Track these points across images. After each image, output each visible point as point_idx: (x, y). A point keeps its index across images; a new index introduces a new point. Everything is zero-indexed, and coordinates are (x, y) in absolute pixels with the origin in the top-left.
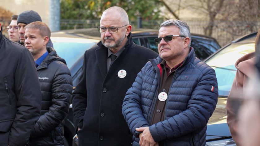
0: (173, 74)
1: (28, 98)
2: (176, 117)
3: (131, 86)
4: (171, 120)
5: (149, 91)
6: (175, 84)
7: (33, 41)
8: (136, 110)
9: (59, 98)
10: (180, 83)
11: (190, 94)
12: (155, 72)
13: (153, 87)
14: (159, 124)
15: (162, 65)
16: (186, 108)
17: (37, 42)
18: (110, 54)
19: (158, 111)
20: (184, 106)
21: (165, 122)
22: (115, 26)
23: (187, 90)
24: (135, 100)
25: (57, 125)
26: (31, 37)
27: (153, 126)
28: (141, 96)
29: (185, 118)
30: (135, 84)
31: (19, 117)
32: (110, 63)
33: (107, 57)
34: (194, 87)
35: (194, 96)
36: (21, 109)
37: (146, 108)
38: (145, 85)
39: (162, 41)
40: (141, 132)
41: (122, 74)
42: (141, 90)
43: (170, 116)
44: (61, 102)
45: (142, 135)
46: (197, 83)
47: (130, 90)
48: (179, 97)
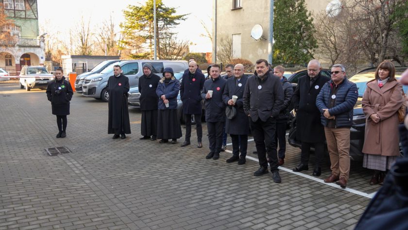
0: (337, 87)
1: (280, 97)
2: (340, 105)
3: (318, 94)
4: (338, 106)
5: (327, 95)
6: (339, 91)
7: (277, 74)
8: (322, 104)
9: (288, 97)
10: (341, 91)
11: (346, 95)
12: (329, 87)
13: (329, 93)
14: (333, 108)
15: (332, 84)
16: (344, 101)
17: (279, 75)
18: (311, 79)
19: (332, 103)
20: (343, 100)
21: (335, 108)
22: (316, 69)
23: (344, 93)
24: (321, 99)
25: (286, 108)
26: (276, 72)
27: (330, 109)
28: (324, 97)
29: (344, 105)
30: (320, 93)
31: (275, 104)
32: (311, 83)
33: (310, 80)
34: (348, 92)
35: (347, 96)
36: (277, 101)
37: (327, 102)
38: (325, 93)
39: (334, 73)
40: (325, 111)
41: (317, 87)
42: (323, 95)
43: (338, 105)
44: (289, 99)
45: (325, 112)
46: (349, 90)
47: (318, 95)
48: (341, 96)
